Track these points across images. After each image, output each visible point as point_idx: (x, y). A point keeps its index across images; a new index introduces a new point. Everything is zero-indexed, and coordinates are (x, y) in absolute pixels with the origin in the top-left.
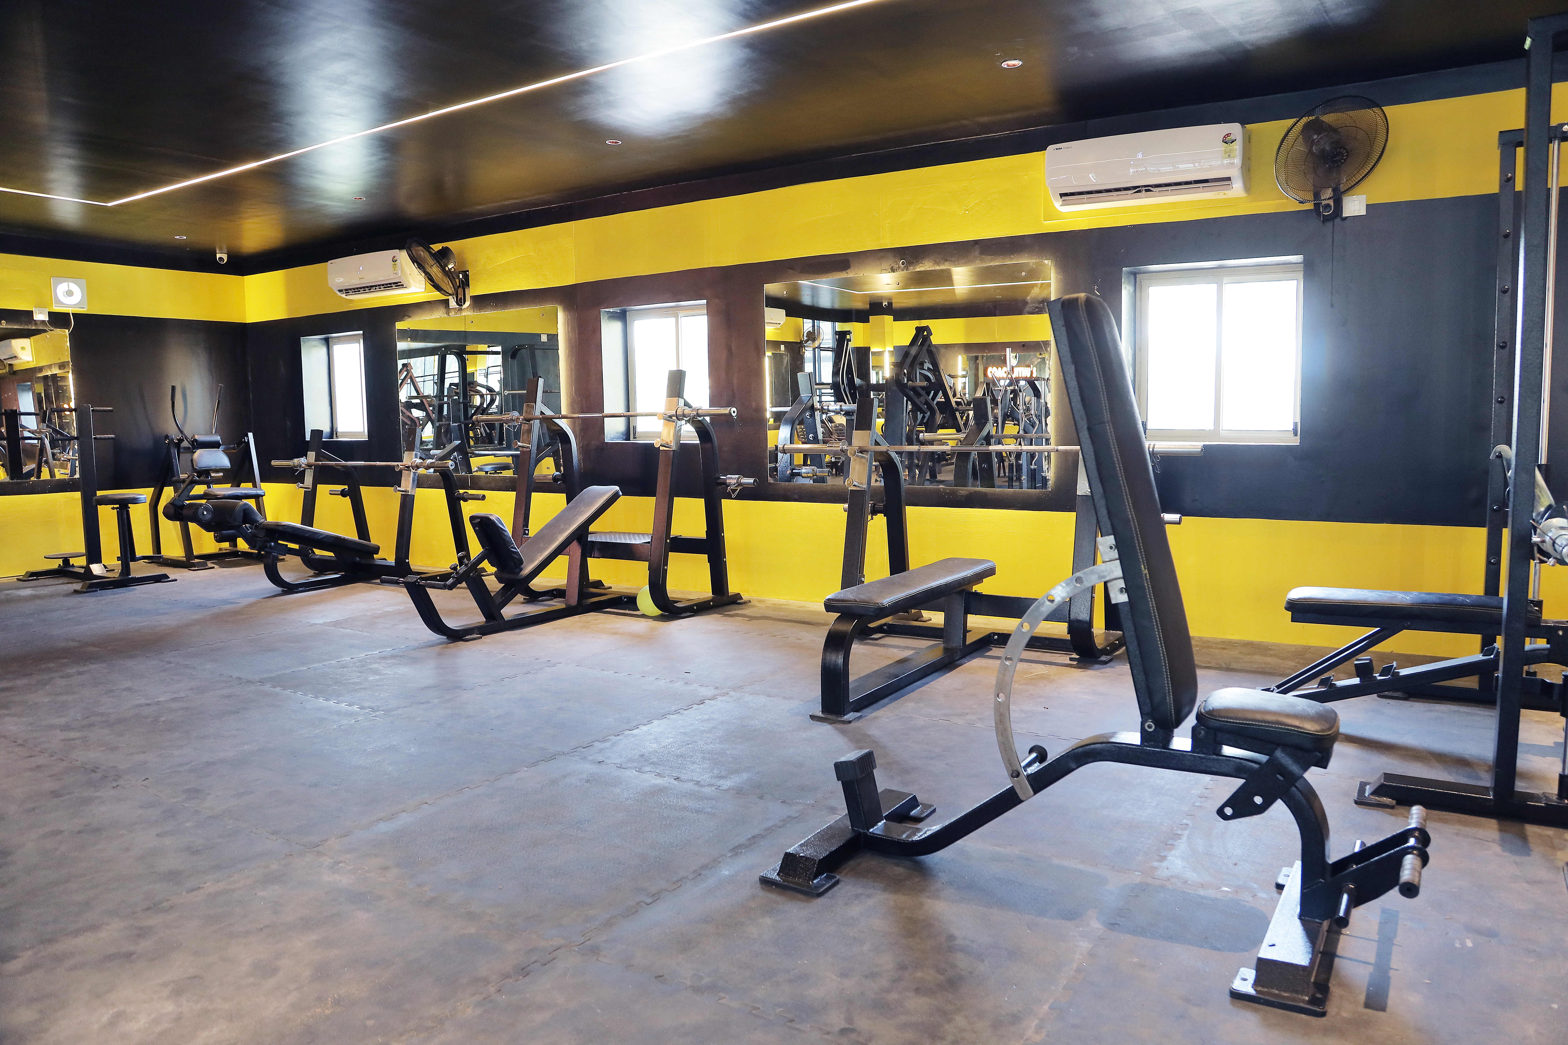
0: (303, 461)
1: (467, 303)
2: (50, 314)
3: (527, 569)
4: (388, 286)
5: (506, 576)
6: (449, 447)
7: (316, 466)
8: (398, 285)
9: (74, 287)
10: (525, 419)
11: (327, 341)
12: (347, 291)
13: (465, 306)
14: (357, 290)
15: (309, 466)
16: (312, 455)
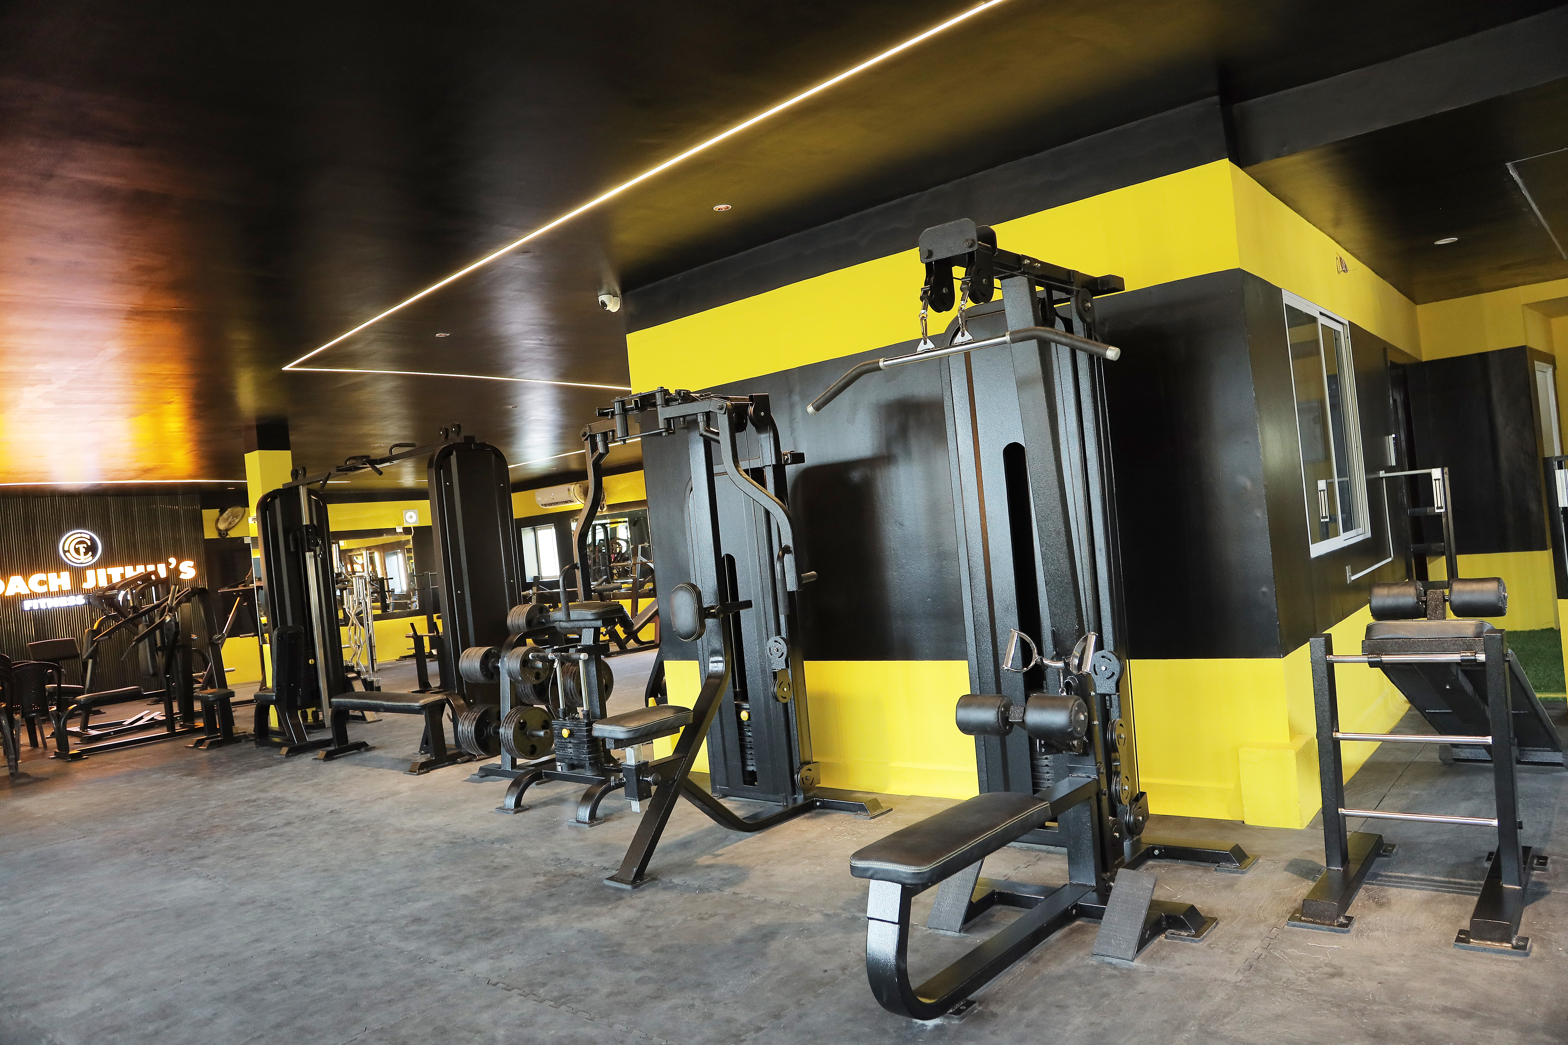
0: (531, 592)
1: (605, 509)
2: (404, 528)
3: (636, 628)
4: (566, 502)
5: (627, 631)
6: (600, 581)
7: (537, 594)
8: (571, 501)
9: (412, 514)
10: (633, 564)
11: (534, 529)
12: (545, 505)
13: (604, 510)
14: (550, 504)
15: (534, 594)
16: (535, 589)
